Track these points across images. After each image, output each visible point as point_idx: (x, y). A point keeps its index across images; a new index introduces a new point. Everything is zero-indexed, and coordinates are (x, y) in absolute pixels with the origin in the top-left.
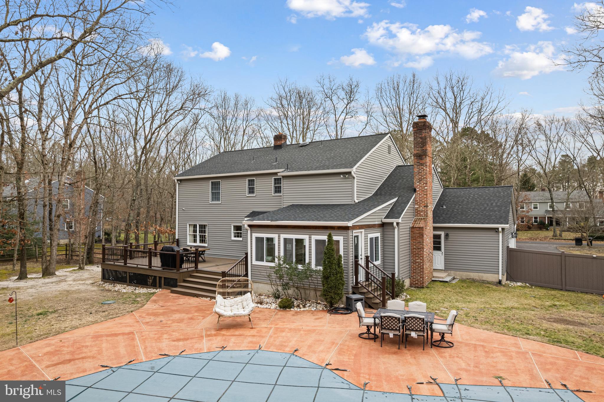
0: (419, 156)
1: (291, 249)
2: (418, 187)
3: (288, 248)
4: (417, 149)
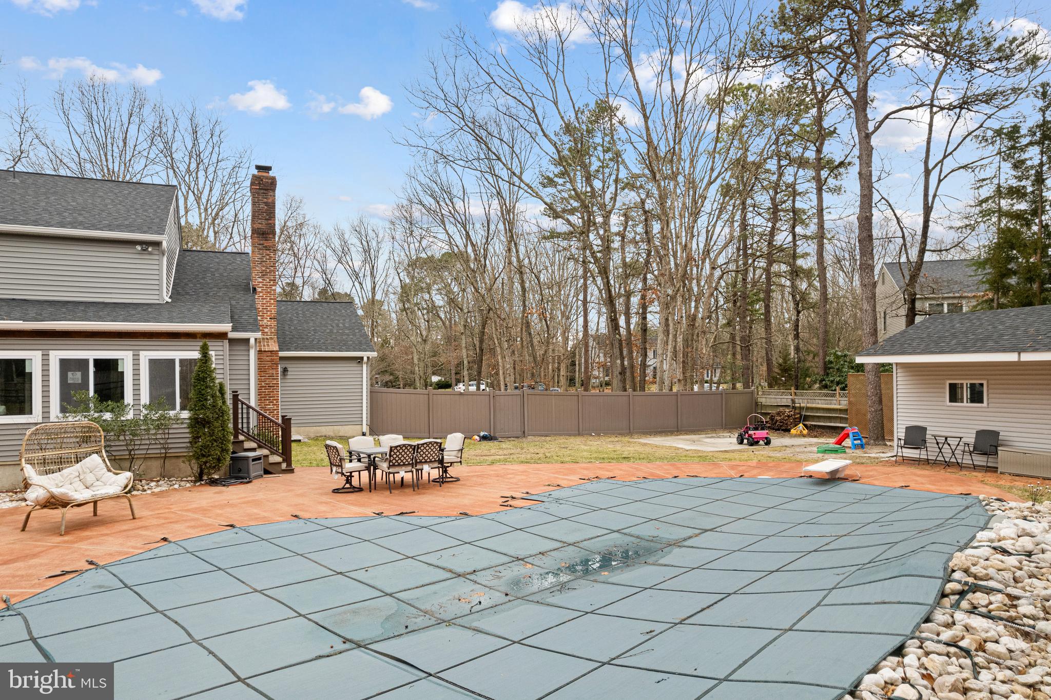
0: (262, 234)
1: (80, 382)
2: (261, 285)
3: (73, 379)
4: (259, 221)
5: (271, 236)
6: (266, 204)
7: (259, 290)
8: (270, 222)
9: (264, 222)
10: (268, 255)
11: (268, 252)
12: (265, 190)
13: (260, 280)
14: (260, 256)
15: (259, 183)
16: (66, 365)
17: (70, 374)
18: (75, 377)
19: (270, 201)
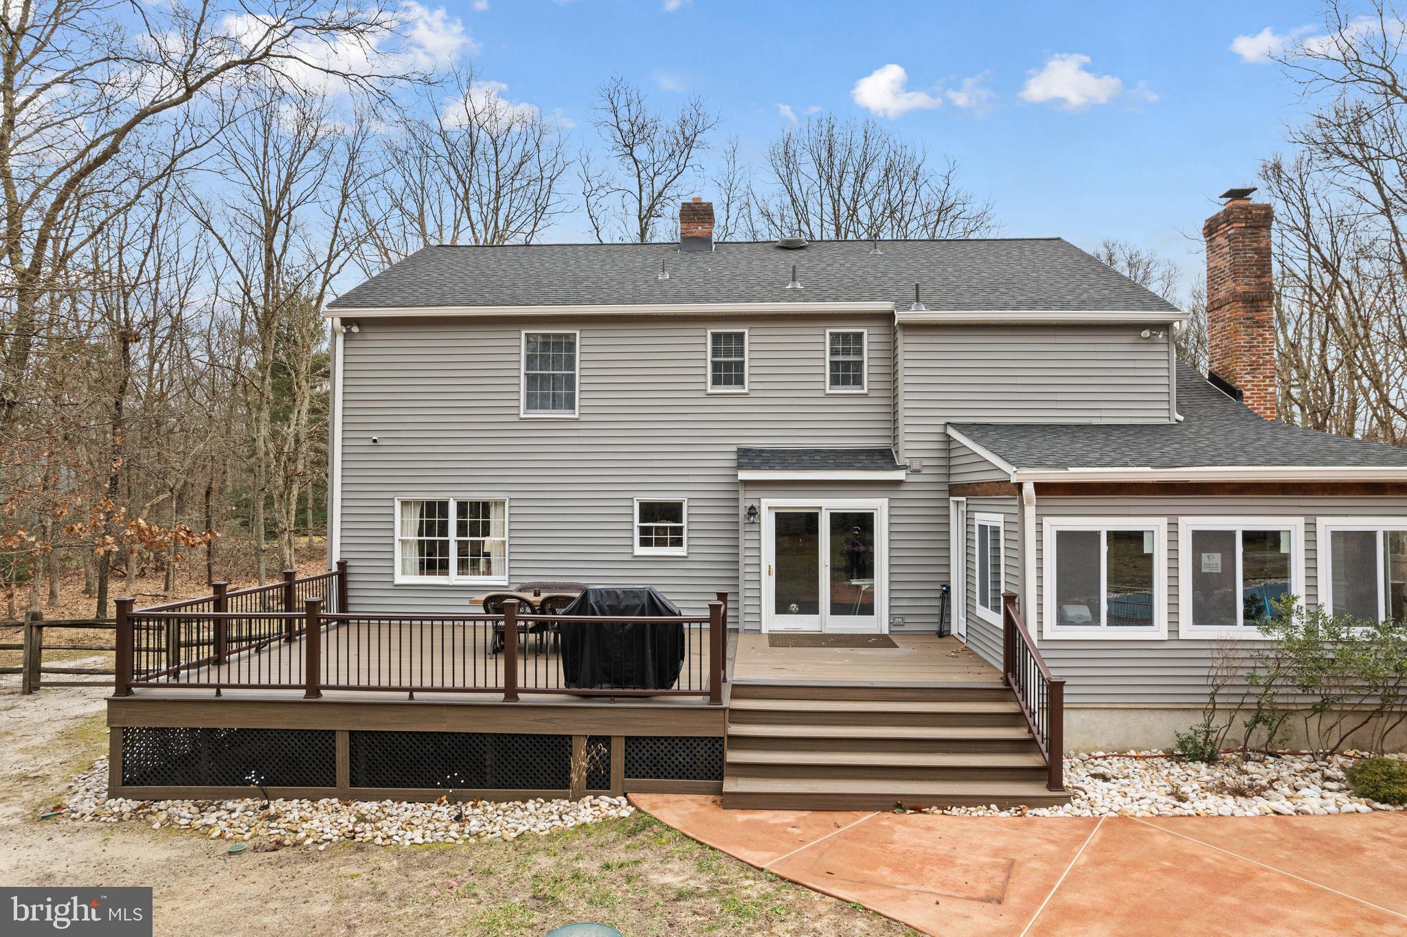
0: (1252, 301)
1: (1220, 571)
2: (1249, 386)
3: (1209, 566)
4: (1246, 280)
5: (1265, 304)
6: (1257, 251)
7: (1247, 394)
8: (1263, 280)
9: (1253, 281)
10: (1261, 335)
11: (1261, 330)
12: (1255, 227)
13: (1249, 378)
14: (1248, 338)
15: (1246, 218)
16: (1203, 540)
17: (1204, 556)
18: (1213, 562)
19: (1263, 245)
